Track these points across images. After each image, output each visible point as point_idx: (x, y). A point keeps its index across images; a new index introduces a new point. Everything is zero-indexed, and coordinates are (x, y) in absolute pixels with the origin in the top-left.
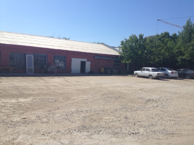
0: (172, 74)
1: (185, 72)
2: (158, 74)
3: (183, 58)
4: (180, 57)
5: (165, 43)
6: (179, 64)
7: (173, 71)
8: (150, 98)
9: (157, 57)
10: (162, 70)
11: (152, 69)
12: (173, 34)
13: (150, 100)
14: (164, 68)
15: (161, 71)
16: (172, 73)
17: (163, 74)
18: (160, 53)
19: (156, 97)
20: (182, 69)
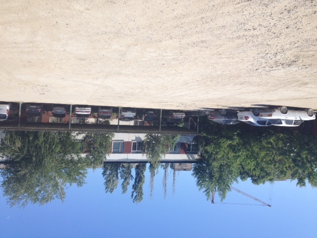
0: (247, 116)
1: (227, 119)
2: (271, 115)
3: (230, 141)
4: (235, 143)
5: (259, 167)
6: (236, 131)
7: (245, 120)
8: (288, 68)
9: (272, 144)
10: (264, 122)
11: (281, 123)
12: (246, 180)
13: (289, 65)
14: (260, 125)
15: (266, 121)
16: (247, 118)
17: (262, 116)
18: (266, 151)
19: (277, 72)
20: (231, 123)
